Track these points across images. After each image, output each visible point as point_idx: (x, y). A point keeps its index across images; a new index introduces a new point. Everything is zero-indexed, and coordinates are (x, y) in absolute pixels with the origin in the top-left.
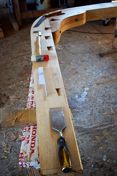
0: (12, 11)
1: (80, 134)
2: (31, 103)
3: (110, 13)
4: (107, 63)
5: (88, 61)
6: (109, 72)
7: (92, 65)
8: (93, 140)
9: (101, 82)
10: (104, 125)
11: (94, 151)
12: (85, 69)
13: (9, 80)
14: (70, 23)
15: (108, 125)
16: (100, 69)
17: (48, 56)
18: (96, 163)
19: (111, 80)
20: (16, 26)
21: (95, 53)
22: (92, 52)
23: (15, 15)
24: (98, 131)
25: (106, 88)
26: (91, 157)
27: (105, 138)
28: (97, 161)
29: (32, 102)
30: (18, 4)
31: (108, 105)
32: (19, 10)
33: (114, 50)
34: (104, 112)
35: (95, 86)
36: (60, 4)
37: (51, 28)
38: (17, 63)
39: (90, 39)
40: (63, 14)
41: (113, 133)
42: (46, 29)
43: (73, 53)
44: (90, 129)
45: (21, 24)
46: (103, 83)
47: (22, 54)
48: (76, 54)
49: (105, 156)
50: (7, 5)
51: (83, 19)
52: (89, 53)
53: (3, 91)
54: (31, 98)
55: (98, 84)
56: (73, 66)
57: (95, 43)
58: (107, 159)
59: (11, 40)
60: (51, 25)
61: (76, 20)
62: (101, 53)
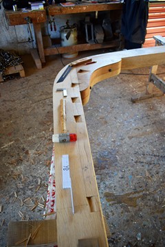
0: (35, 46)
1: (111, 203)
2: (52, 203)
3: (149, 61)
4: (140, 111)
5: (118, 108)
6: (143, 123)
7: (124, 113)
8: (126, 211)
9: (134, 135)
10: (138, 193)
11: (126, 227)
12: (115, 118)
13: (29, 129)
14: (103, 74)
15: (142, 191)
16: (132, 118)
17: (75, 135)
18: (129, 243)
19: (145, 133)
20: (38, 64)
21: (126, 98)
22: (124, 96)
23: (38, 51)
24: (131, 199)
25: (140, 143)
26: (123, 234)
27: (140, 210)
28: (130, 241)
29: (53, 201)
30: (41, 40)
31: (143, 166)
32: (42, 47)
33: (147, 96)
34: (138, 175)
35: (127, 140)
36: (87, 40)
37: (79, 84)
38: (38, 108)
39: (121, 81)
40: (94, 62)
41: (149, 202)
42: (73, 85)
43: (101, 98)
44: (122, 197)
45: (45, 61)
46: (136, 137)
47: (44, 97)
48: (105, 99)
49: (140, 234)
50: (29, 39)
51: (118, 69)
52: (120, 97)
53: (22, 144)
54: (51, 194)
55: (130, 138)
56: (102, 113)
57: (126, 85)
58: (142, 238)
59: (33, 79)
60: (79, 79)
61: (110, 70)
62: (133, 98)
